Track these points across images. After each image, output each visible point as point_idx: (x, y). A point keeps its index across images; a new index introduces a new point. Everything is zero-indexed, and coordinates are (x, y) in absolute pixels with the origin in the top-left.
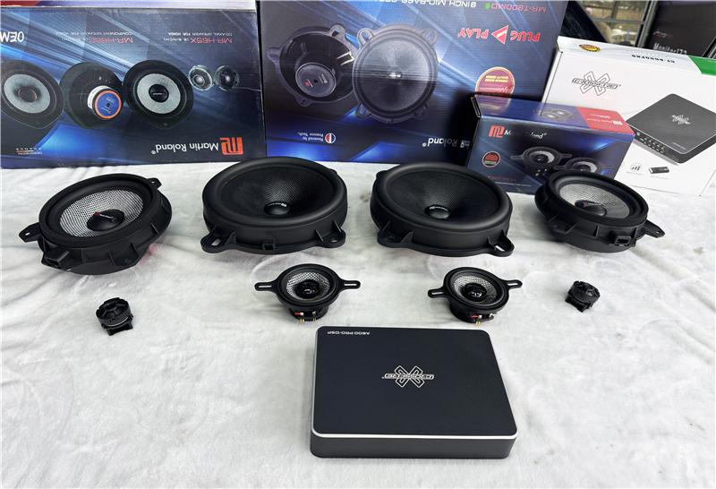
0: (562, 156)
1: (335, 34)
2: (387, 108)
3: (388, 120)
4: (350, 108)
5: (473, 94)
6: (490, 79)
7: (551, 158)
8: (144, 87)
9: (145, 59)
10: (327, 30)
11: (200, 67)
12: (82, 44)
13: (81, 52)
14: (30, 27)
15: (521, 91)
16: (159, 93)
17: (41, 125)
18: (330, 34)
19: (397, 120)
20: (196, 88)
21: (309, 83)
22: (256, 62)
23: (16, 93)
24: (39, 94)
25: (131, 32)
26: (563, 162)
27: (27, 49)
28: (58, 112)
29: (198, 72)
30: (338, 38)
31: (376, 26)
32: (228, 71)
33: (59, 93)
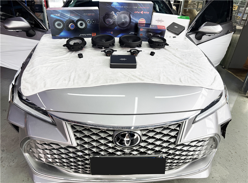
0: (154, 34)
1: (112, 13)
2: (122, 27)
3: (123, 29)
4: (115, 27)
5: (138, 24)
6: (141, 21)
7: (152, 34)
8: (79, 23)
9: (79, 18)
10: (111, 12)
11: (89, 20)
12: (69, 16)
13: (69, 17)
14: (61, 13)
15: (147, 23)
16: (81, 24)
17: (61, 31)
18: (111, 13)
19: (124, 29)
20: (88, 23)
21: (108, 22)
22: (99, 19)
23: (57, 25)
24: (61, 25)
25: (78, 14)
26: (154, 35)
27: (60, 17)
28: (64, 28)
29: (88, 20)
30: (113, 14)
31: (119, 12)
32: (93, 20)
33: (64, 25)
